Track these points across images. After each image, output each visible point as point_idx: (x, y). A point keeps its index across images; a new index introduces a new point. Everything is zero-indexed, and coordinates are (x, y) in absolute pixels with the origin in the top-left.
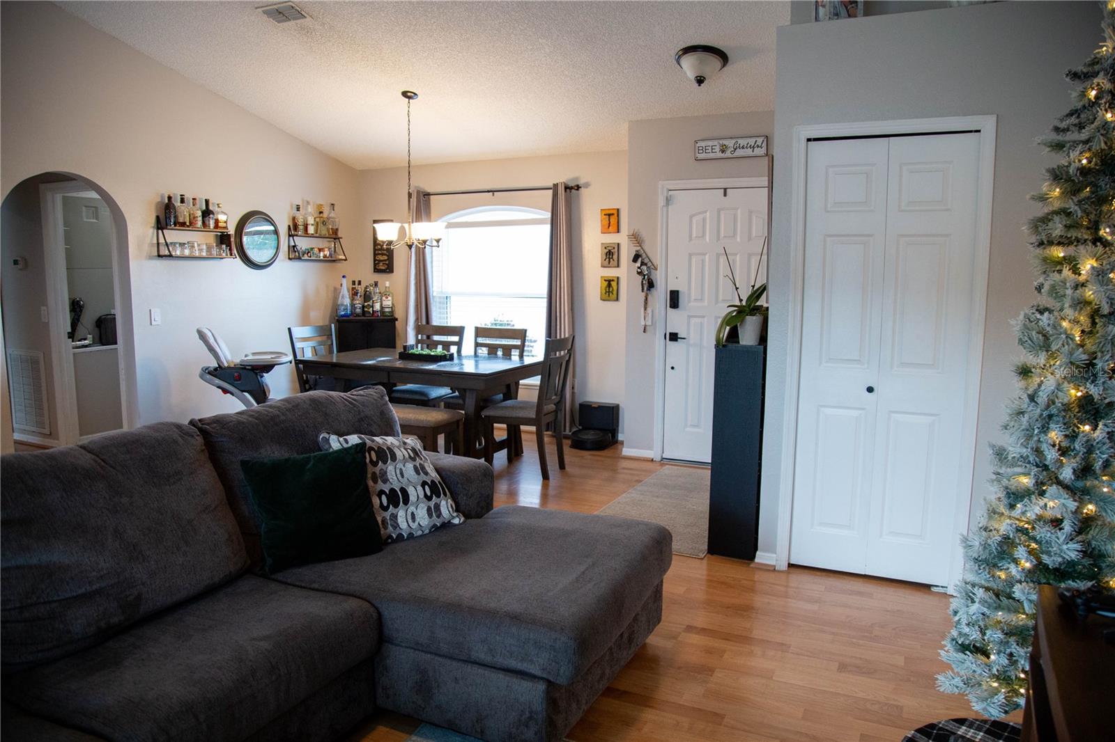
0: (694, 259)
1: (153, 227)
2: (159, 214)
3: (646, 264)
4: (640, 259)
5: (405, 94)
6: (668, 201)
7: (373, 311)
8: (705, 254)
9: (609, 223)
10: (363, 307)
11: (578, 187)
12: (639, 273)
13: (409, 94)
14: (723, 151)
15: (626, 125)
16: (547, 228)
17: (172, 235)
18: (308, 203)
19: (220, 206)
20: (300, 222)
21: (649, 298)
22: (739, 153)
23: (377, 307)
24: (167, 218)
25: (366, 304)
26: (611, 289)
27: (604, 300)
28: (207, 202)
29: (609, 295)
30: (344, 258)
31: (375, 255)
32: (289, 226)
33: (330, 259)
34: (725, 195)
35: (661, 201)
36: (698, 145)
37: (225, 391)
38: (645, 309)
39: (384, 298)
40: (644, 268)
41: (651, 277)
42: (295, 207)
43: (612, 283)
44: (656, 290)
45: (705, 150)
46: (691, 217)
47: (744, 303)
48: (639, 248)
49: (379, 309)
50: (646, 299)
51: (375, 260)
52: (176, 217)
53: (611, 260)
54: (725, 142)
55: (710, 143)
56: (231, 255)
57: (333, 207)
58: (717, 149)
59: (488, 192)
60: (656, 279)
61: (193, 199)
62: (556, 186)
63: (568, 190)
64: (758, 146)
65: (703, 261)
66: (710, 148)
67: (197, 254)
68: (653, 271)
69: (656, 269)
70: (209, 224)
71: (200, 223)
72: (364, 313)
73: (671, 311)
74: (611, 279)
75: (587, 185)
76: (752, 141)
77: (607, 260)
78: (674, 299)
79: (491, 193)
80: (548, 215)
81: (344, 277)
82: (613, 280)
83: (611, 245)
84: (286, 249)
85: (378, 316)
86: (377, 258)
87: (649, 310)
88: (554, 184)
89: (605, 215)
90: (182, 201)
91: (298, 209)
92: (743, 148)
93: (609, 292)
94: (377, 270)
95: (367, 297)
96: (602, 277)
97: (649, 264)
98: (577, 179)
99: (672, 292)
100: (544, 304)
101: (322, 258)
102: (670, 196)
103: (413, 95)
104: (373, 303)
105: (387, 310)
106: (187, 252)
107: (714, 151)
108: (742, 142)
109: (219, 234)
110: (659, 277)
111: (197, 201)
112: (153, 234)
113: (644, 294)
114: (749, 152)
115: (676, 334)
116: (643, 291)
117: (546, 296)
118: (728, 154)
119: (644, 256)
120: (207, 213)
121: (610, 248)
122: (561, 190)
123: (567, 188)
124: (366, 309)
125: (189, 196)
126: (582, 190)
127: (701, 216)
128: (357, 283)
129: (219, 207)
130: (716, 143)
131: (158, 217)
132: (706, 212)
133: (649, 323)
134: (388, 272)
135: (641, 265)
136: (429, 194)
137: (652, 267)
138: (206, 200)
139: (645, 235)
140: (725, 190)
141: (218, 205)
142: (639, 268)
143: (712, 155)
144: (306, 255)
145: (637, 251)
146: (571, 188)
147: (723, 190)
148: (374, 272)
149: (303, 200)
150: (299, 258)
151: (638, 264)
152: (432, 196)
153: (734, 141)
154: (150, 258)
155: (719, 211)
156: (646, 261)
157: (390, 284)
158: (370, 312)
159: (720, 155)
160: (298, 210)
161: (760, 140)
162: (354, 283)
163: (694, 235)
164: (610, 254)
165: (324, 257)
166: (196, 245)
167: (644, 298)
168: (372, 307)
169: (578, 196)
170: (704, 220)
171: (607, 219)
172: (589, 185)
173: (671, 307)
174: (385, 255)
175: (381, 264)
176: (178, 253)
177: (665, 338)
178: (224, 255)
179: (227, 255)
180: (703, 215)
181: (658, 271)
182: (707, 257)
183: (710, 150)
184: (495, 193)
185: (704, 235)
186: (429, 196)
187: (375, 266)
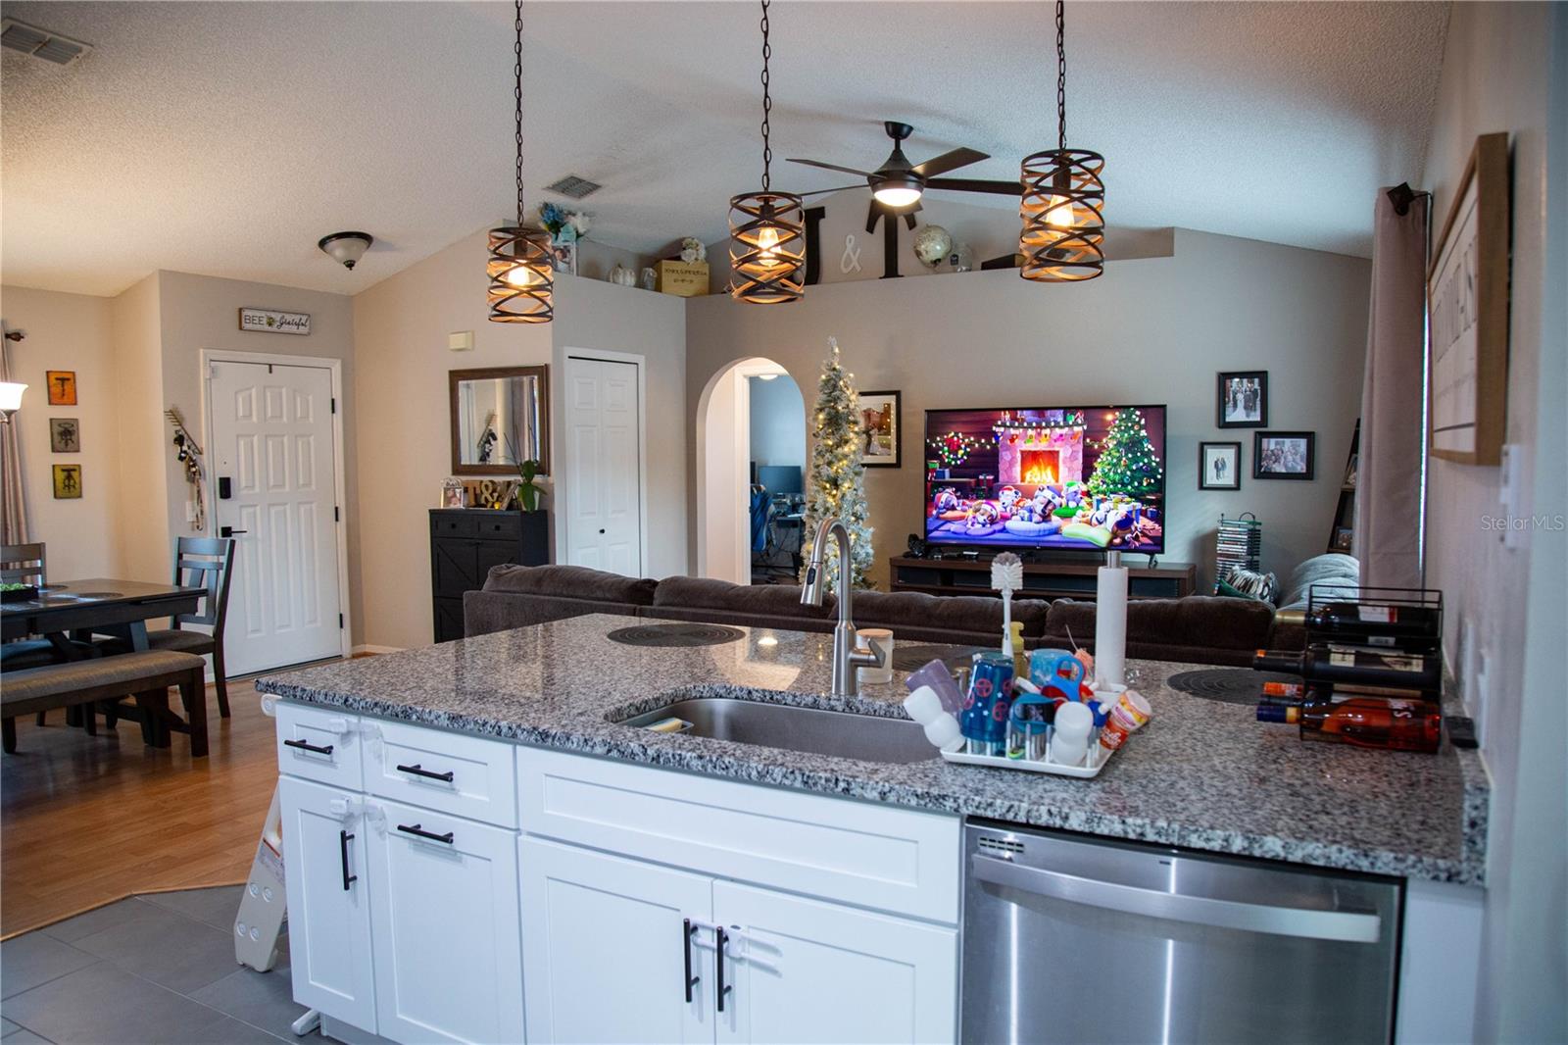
0: (242, 441)
6: (212, 373)
8: (254, 436)
12: (181, 459)
14: (270, 324)
22: (285, 328)
26: (72, 482)
29: (70, 490)
34: (270, 371)
36: (245, 313)
41: (196, 463)
43: (73, 473)
44: (205, 479)
45: (251, 320)
46: (236, 393)
48: (178, 428)
53: (69, 441)
54: (273, 315)
55: (258, 314)
58: (265, 321)
60: (203, 465)
64: (303, 324)
65: (251, 443)
66: (258, 319)
68: (198, 456)
69: (201, 453)
73: (221, 502)
74: (72, 467)
76: (297, 318)
77: (64, 441)
78: (225, 488)
82: (74, 470)
83: (69, 421)
92: (289, 323)
97: (192, 448)
99: (221, 479)
102: (213, 367)
107: (261, 322)
108: (289, 318)
110: (205, 461)
114: (294, 329)
115: (230, 528)
116: (187, 480)
118: (274, 328)
119: (185, 437)
121: (66, 426)
126: (23, 340)
127: (245, 394)
130: (263, 314)
132: (250, 389)
137: (196, 450)
139: (185, 412)
140: (270, 366)
143: (258, 327)
145: (176, 432)
147: (268, 366)
153: (280, 315)
155: (265, 388)
159: (267, 328)
161: (304, 318)
163: (240, 414)
164: (67, 435)
167: (190, 488)
170: (250, 397)
173: (221, 498)
177: (217, 535)
180: (248, 392)
181: (205, 456)
182: (255, 439)
183: (257, 322)
185: (251, 414)
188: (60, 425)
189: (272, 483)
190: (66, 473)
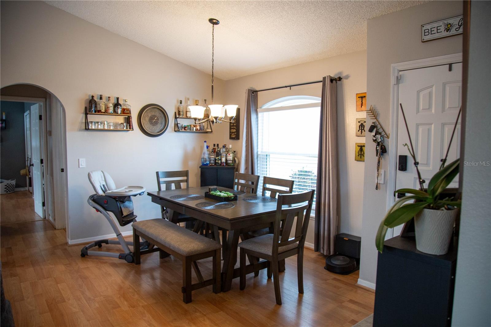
0: (421, 129)
1: (83, 113)
2: (86, 106)
3: (380, 134)
4: (375, 129)
5: (211, 20)
6: (399, 80)
7: (221, 162)
8: (431, 124)
9: (362, 104)
10: (215, 160)
11: (340, 79)
12: (375, 141)
13: (214, 21)
14: (448, 30)
16: (319, 109)
17: (91, 118)
18: (188, 99)
19: (126, 101)
20: (181, 110)
21: (382, 161)
23: (224, 160)
24: (91, 107)
25: (217, 158)
26: (362, 152)
27: (357, 161)
28: (118, 99)
29: (361, 157)
30: (210, 130)
31: (230, 129)
32: (175, 113)
33: (201, 131)
34: (450, 69)
35: (393, 80)
36: (424, 28)
37: (98, 210)
38: (378, 170)
39: (228, 155)
40: (378, 136)
41: (384, 144)
42: (179, 101)
43: (363, 148)
44: (388, 155)
45: (430, 32)
46: (418, 92)
48: (375, 121)
49: (224, 161)
50: (379, 162)
51: (230, 132)
52: (96, 107)
53: (363, 131)
54: (451, 21)
55: (436, 25)
56: (130, 128)
57: (205, 102)
58: (442, 29)
59: (286, 87)
60: (388, 146)
61: (109, 97)
62: (324, 78)
63: (334, 82)
65: (429, 130)
66: (435, 29)
67: (106, 128)
68: (385, 139)
69: (388, 137)
70: (118, 111)
71: (111, 110)
72: (216, 163)
73: (400, 174)
74: (363, 145)
75: (347, 77)
77: (360, 130)
78: (403, 163)
79: (289, 87)
80: (319, 100)
81: (205, 142)
83: (362, 120)
84: (173, 125)
85: (224, 165)
86: (231, 131)
87: (382, 171)
88: (323, 78)
89: (359, 97)
90: (101, 98)
91: (181, 102)
93: (361, 155)
94: (231, 138)
95: (218, 154)
96: (356, 143)
97: (383, 133)
98: (341, 73)
99: (401, 157)
100: (316, 161)
101: (195, 131)
102: (400, 75)
103: (217, 21)
104: (221, 158)
105: (229, 162)
106: (100, 127)
107: (439, 31)
109: (127, 117)
110: (390, 144)
111: (111, 99)
112: (83, 117)
113: (377, 158)
116: (377, 156)
117: (317, 156)
119: (379, 126)
120: (117, 105)
121: (362, 122)
122: (328, 81)
123: (332, 80)
124: (217, 161)
125: (105, 95)
126: (345, 81)
127: (427, 91)
128: (216, 145)
129: (126, 102)
130: (441, 23)
131: (86, 108)
132: (432, 87)
133: (382, 182)
134: (236, 139)
135: (376, 134)
136: (257, 91)
137: (385, 136)
138: (117, 97)
139: (380, 109)
140: (450, 65)
141: (125, 100)
142: (374, 136)
143: (437, 36)
144: (183, 129)
145: (373, 123)
146: (336, 80)
147: (448, 65)
148: (230, 139)
149: (186, 98)
150: (179, 131)
151: (373, 133)
152: (258, 92)
154: (81, 130)
155: (444, 85)
156: (381, 130)
157: (232, 146)
158: (219, 163)
160: (180, 103)
162: (214, 145)
163: (421, 108)
164: (362, 127)
165: (196, 130)
166: (106, 123)
167: (377, 161)
168: (221, 160)
169: (342, 85)
170: (430, 94)
171: (361, 101)
172: (349, 77)
173: (399, 169)
174: (234, 129)
175: (233, 135)
176: (93, 127)
177: (395, 196)
178: (125, 128)
179: (127, 128)
180: (429, 90)
181: (390, 139)
182: (433, 126)
183: (435, 31)
184: (291, 87)
185: (430, 108)
186: (257, 92)
187: (230, 135)
188: (359, 122)
190: (360, 147)
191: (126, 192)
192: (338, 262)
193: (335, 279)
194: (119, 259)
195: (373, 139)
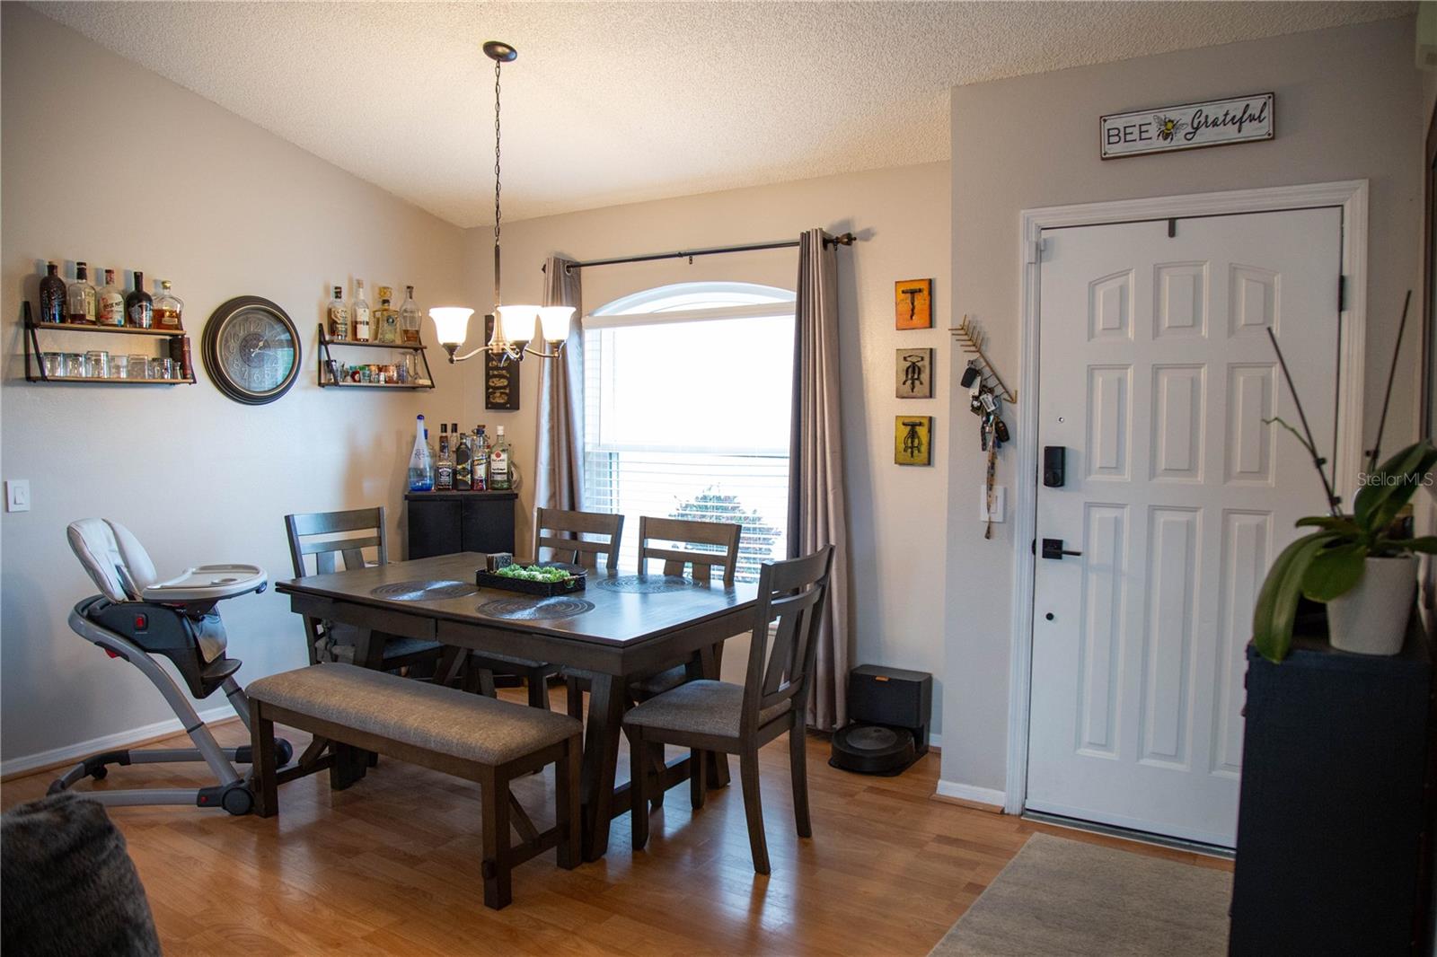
0: (1100, 379)
1: (17, 324)
2: (29, 300)
3: (991, 391)
4: (978, 380)
5: (490, 49)
6: (1040, 251)
7: (472, 479)
8: (1126, 367)
9: (913, 310)
10: (455, 472)
11: (850, 239)
12: (975, 409)
13: (500, 50)
14: (1166, 135)
15: (945, 100)
16: (790, 322)
17: (49, 340)
18: (360, 284)
19: (168, 285)
20: (340, 316)
21: (999, 462)
22: (1206, 136)
23: (481, 472)
24: (46, 306)
25: (460, 467)
26: (916, 441)
27: (901, 464)
28: (138, 277)
29: (912, 453)
30: (428, 382)
31: (488, 377)
32: (321, 325)
33: (400, 385)
34: (1172, 233)
35: (1025, 253)
36: (1108, 125)
37: (113, 652)
38: (990, 487)
39: (493, 457)
40: (988, 398)
41: (1002, 418)
42: (332, 292)
43: (918, 429)
44: (1015, 447)
45: (1123, 135)
46: (1093, 286)
47: (1348, 508)
48: (975, 356)
49: (484, 476)
50: (992, 466)
51: (488, 387)
52: (63, 303)
53: (917, 382)
54: (1172, 114)
55: (1136, 120)
56: (184, 377)
57: (411, 293)
58: (1153, 130)
59: (680, 255)
60: (1015, 424)
61: (107, 271)
62: (806, 236)
63: (830, 246)
64: (1252, 118)
65: (1121, 382)
66: (1136, 131)
67: (105, 375)
68: (1006, 405)
69: (1013, 401)
70: (141, 319)
71: (118, 316)
72: (456, 483)
73: (1047, 493)
74: (918, 421)
75: (868, 235)
76: (1236, 108)
77: (909, 382)
78: (1055, 467)
79: (688, 257)
80: (792, 297)
81: (420, 417)
82: (920, 424)
83: (917, 353)
84: (315, 367)
85: (482, 489)
86: (491, 384)
87: (999, 490)
88: (802, 234)
89: (903, 292)
90: (81, 274)
91: (338, 294)
92: (1215, 124)
93: (912, 447)
94: (491, 405)
95: (462, 454)
96: (897, 417)
97: (999, 390)
98: (847, 223)
99: (1050, 452)
100: (784, 468)
101: (382, 383)
102: (1045, 240)
103: (507, 51)
104: (472, 465)
105: (499, 478)
106: (83, 372)
107: (1144, 135)
108: (1213, 111)
109: (168, 338)
110: (1020, 419)
111: (115, 276)
112: (16, 339)
113: (986, 455)
114: (1230, 132)
115: (1058, 544)
116: (984, 449)
117: (788, 455)
118: (1179, 141)
119: (987, 372)
120: (135, 298)
121: (914, 360)
122: (816, 245)
123: (827, 241)
124: (459, 477)
125: (96, 263)
126: (859, 245)
127: (1113, 285)
128: (449, 428)
129: (165, 288)
130: (1149, 118)
131: (26, 306)
132: (1126, 273)
133: (998, 517)
134: (507, 408)
135: (980, 393)
136: (579, 265)
137: (1006, 396)
138: (135, 273)
139: (988, 327)
140: (1172, 222)
141: (163, 283)
142: (976, 398)
143: (1140, 147)
144: (349, 378)
145: (971, 362)
146: (836, 241)
147: (1167, 222)
148: (487, 408)
149: (351, 280)
150: (336, 384)
151: (975, 390)
152: (583, 268)
153: (1192, 111)
154: (9, 382)
155: (1158, 270)
156: (992, 383)
157: (504, 430)
158: (466, 483)
159: (1161, 144)
160: (337, 297)
161: (1256, 105)
162: (444, 428)
163: (1100, 325)
164: (914, 372)
165: (386, 382)
166: (103, 358)
167: (986, 464)
168: (472, 472)
169: (851, 256)
170: (1123, 291)
171: (909, 301)
172: (873, 235)
173: (1047, 483)
174: (503, 377)
175: (498, 394)
176: (60, 373)
177: (1034, 552)
178: (167, 376)
179: (174, 376)
180: (1120, 281)
181: (1019, 405)
182: (1130, 372)
183: (1136, 136)
184: (694, 257)
185: (1122, 324)
186: (578, 268)
187: (488, 397)
188: (905, 359)
189: (1162, 464)
190: (909, 428)
191: (214, 585)
192: (868, 742)
193: (871, 790)
194: (199, 806)
195: (972, 406)
